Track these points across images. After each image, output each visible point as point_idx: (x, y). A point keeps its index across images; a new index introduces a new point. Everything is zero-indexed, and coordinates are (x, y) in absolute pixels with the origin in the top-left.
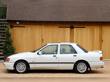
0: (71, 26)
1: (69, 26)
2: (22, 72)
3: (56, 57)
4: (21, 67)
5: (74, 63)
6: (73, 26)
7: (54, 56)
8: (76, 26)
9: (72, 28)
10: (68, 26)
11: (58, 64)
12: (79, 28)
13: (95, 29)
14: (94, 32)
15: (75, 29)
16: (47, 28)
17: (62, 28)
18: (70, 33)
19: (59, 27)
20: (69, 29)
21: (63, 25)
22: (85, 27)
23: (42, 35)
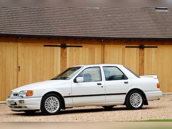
0: (62, 45)
1: (60, 45)
2: (54, 112)
3: (101, 86)
4: (52, 104)
5: (125, 94)
6: (65, 43)
7: (98, 84)
8: (69, 45)
9: (64, 47)
10: (58, 45)
11: (104, 96)
12: (74, 48)
13: (96, 49)
14: (94, 53)
15: (68, 49)
16: (26, 47)
17: (49, 47)
18: (61, 55)
19: (45, 46)
20: (59, 48)
21: (50, 43)
22: (82, 47)
23: (18, 58)
